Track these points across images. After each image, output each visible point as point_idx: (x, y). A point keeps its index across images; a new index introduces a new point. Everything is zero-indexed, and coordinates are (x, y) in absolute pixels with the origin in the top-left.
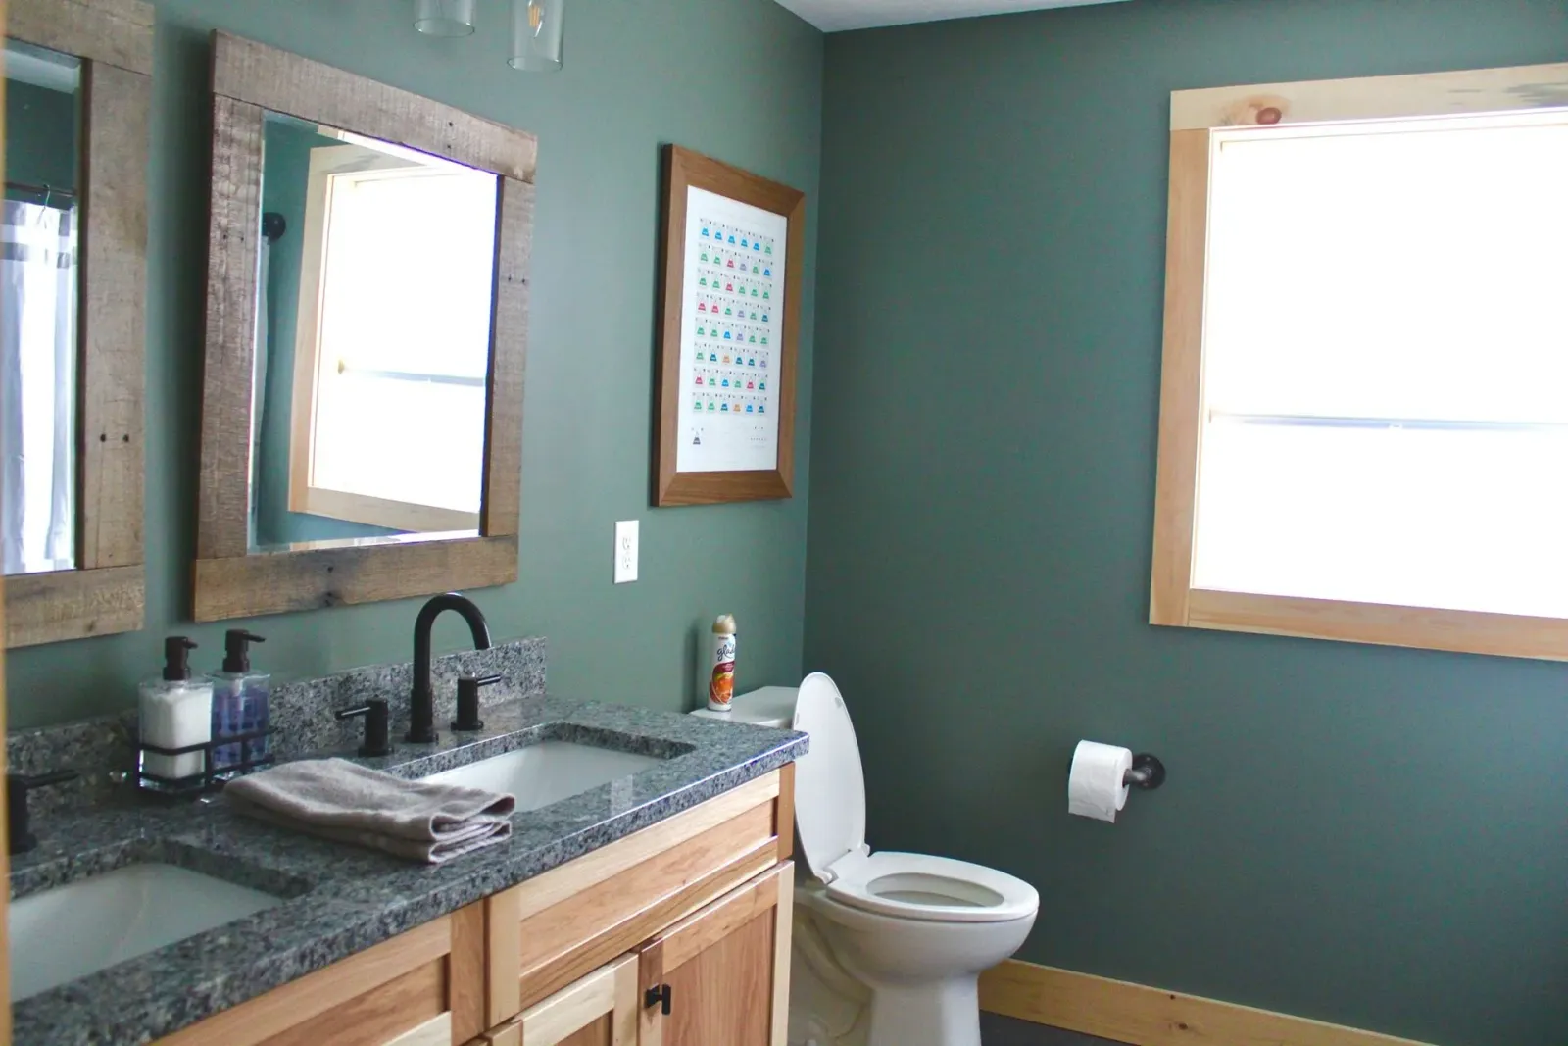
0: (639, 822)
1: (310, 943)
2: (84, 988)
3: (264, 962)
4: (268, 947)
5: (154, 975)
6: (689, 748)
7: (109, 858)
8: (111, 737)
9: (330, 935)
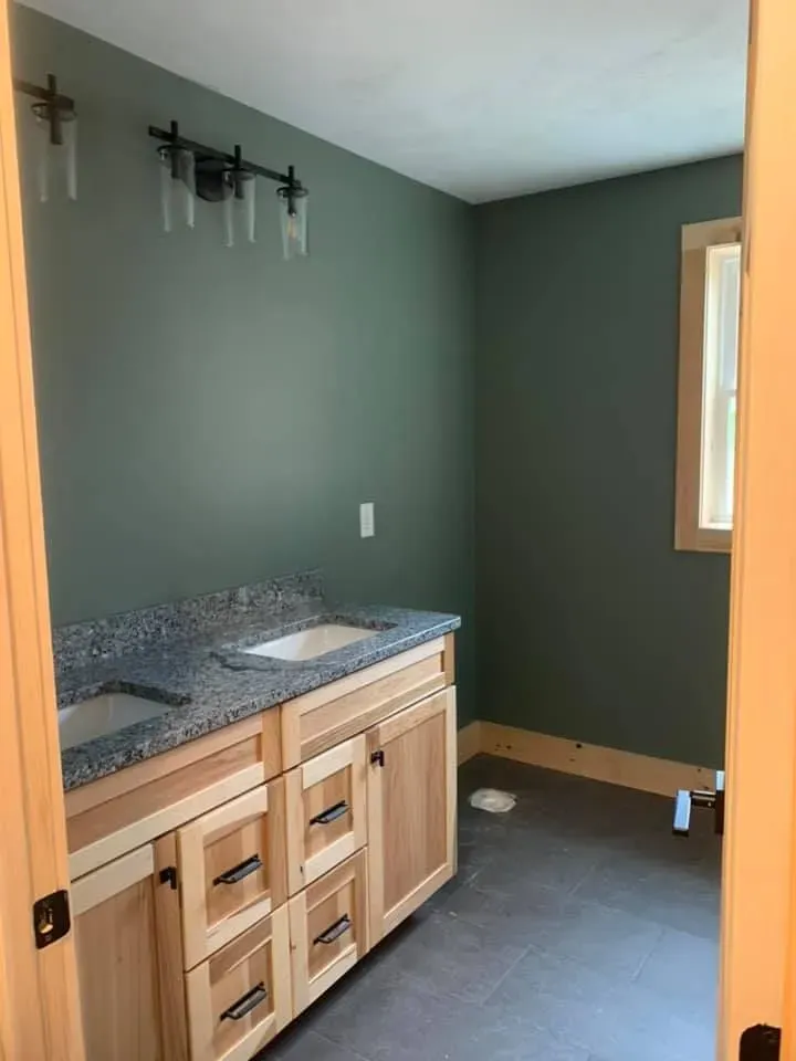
0: (363, 665)
1: (190, 726)
2: (85, 748)
3: (167, 735)
4: (170, 728)
5: (116, 741)
6: (394, 625)
7: (94, 691)
8: (91, 631)
9: (200, 722)
